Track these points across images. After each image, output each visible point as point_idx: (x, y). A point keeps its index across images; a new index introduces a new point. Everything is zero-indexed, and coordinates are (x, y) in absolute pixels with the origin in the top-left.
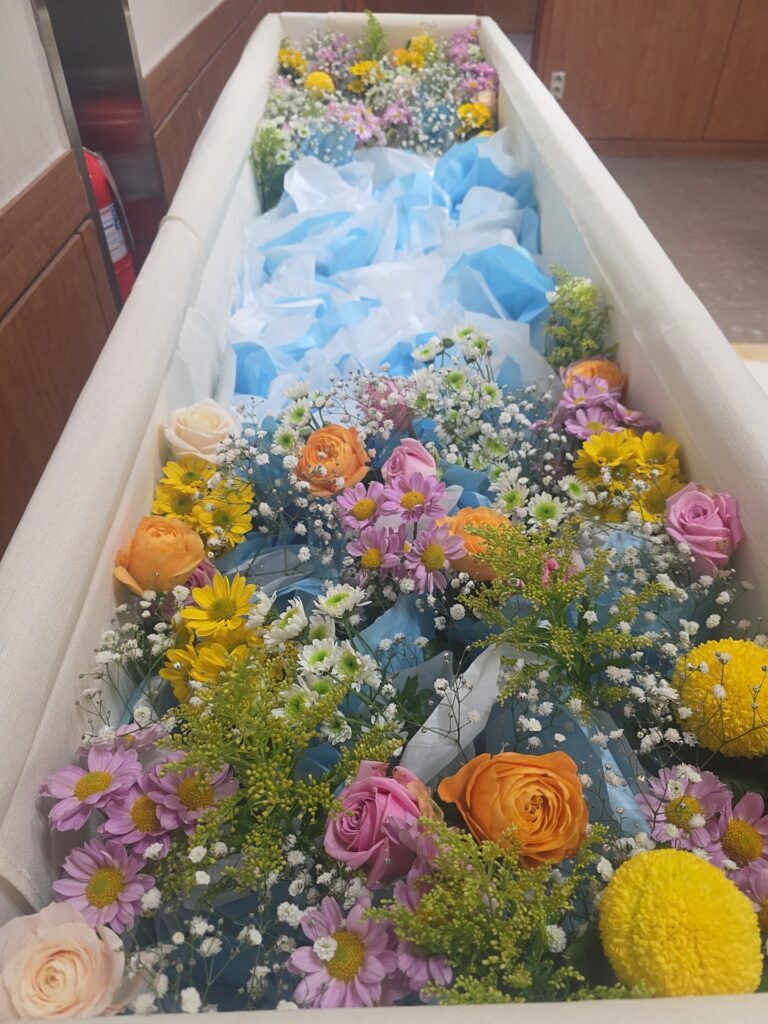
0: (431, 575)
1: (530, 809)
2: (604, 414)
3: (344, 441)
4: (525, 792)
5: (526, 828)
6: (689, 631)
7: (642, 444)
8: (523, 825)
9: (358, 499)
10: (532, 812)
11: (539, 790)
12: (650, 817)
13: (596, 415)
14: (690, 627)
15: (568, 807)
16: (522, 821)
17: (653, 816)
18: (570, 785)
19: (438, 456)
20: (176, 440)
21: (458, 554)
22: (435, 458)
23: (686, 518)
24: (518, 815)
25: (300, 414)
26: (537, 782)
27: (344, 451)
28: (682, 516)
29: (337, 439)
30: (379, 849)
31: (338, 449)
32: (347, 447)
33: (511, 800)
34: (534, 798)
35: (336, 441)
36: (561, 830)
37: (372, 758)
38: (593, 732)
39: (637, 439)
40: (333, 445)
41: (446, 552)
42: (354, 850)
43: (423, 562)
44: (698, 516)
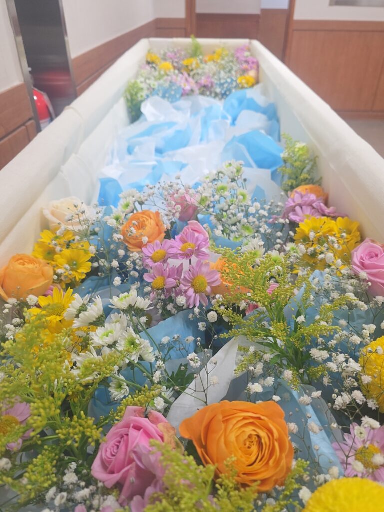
0: (198, 295)
1: (248, 445)
2: (313, 211)
3: (151, 219)
4: (244, 432)
5: (244, 460)
6: (370, 330)
7: (336, 224)
8: (241, 457)
9: (156, 251)
10: (249, 448)
11: (254, 430)
12: (344, 460)
13: (308, 211)
14: (370, 328)
15: (277, 445)
16: (240, 453)
17: (346, 459)
18: (279, 428)
19: (210, 232)
20: (49, 217)
21: (216, 283)
22: (209, 234)
23: (365, 259)
24: (238, 448)
25: (127, 206)
26: (252, 424)
27: (151, 224)
28: (362, 258)
29: (147, 217)
30: (128, 471)
31: (147, 223)
32: (153, 222)
33: (232, 437)
34: (250, 437)
35: (146, 218)
36: (271, 462)
37: (135, 405)
38: (301, 395)
39: (333, 222)
40: (144, 221)
41: (208, 281)
42: (112, 473)
43: (193, 286)
44: (372, 258)
